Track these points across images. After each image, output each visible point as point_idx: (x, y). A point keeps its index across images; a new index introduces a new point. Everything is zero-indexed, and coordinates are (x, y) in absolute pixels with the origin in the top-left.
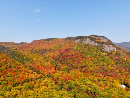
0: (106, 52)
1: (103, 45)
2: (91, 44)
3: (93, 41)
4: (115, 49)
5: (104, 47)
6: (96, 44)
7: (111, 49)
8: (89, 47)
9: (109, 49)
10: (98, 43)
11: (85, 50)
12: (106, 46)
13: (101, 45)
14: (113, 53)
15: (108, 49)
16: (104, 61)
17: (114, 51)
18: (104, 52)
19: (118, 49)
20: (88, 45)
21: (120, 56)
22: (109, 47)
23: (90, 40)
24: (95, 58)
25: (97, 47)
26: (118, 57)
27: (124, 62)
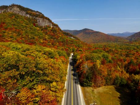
0: (41, 27)
1: (37, 18)
2: (20, 14)
3: (24, 12)
4: (51, 24)
5: (38, 21)
6: (28, 16)
7: (46, 25)
8: (16, 18)
9: (44, 23)
10: (30, 14)
11: (8, 20)
12: (41, 20)
13: (35, 18)
14: (49, 28)
17: (50, 27)
18: (37, 26)
19: (54, 25)
20: (15, 15)
21: (56, 33)
22: (44, 21)
23: (18, 9)
24: (22, 30)
25: (28, 19)
26: (54, 33)
27: (59, 38)
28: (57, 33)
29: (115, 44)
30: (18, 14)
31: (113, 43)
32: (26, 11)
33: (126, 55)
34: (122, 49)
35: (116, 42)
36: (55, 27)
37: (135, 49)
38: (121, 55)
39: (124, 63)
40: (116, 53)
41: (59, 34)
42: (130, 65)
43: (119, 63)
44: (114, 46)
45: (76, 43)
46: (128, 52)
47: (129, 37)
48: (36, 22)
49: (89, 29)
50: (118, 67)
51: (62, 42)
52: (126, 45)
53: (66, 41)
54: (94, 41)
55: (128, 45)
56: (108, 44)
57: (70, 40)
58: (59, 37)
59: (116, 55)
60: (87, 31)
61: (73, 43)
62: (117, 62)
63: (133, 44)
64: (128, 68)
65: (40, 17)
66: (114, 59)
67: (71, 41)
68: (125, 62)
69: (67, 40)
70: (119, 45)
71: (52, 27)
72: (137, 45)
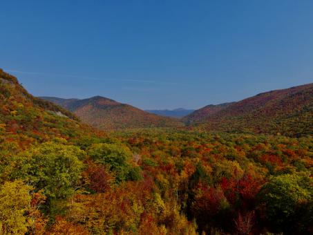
27: (14, 112)
28: (11, 97)
29: (160, 129)
31: (156, 129)
33: (182, 151)
34: (173, 140)
35: (162, 126)
37: (197, 139)
38: (171, 153)
39: (177, 177)
40: (159, 149)
41: (15, 102)
42: (196, 185)
43: (161, 177)
44: (156, 134)
45: (66, 125)
46: (185, 146)
47: (185, 117)
49: (105, 99)
50: (158, 195)
51: (22, 122)
52: (181, 132)
53: (33, 121)
54: (117, 124)
55: (184, 133)
56: (146, 130)
57: (46, 119)
58: (15, 108)
59: (157, 152)
61: (55, 125)
62: (157, 173)
63: (193, 131)
64: (192, 197)
66: (147, 165)
67: (51, 122)
68: (179, 172)
69: (38, 117)
70: (167, 132)
72: (200, 132)
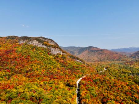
0: (53, 55)
1: (51, 48)
2: (39, 46)
4: (61, 52)
5: (51, 50)
6: (44, 46)
7: (58, 53)
8: (36, 50)
10: (46, 45)
11: (32, 53)
12: (54, 49)
13: (49, 48)
14: (59, 56)
15: (55, 52)
16: (51, 64)
18: (51, 55)
19: (64, 53)
20: (35, 47)
21: (65, 59)
22: (56, 50)
23: (37, 42)
24: (42, 61)
25: (44, 49)
26: (63, 60)
27: (68, 65)
30: (37, 46)
32: (42, 43)
35: (120, 60)
36: (64, 54)
41: (67, 61)
45: (81, 68)
48: (50, 52)
49: (94, 47)
51: (71, 69)
57: (76, 66)
58: (68, 63)
60: (92, 49)
61: (79, 69)
65: (53, 47)
69: (74, 66)
71: (62, 54)
